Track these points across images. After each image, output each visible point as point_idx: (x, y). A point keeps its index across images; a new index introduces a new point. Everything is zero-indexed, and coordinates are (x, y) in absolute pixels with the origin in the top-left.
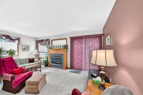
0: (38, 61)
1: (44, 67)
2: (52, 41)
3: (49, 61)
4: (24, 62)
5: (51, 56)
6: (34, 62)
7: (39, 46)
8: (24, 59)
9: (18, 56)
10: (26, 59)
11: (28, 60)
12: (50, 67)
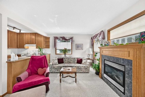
0: (85, 64)
1: (92, 75)
2: (109, 31)
3: (100, 67)
4: (71, 61)
5: (103, 59)
6: (81, 64)
7: (94, 44)
8: (72, 58)
9: (72, 54)
10: (74, 58)
11: (76, 59)
12: (102, 78)
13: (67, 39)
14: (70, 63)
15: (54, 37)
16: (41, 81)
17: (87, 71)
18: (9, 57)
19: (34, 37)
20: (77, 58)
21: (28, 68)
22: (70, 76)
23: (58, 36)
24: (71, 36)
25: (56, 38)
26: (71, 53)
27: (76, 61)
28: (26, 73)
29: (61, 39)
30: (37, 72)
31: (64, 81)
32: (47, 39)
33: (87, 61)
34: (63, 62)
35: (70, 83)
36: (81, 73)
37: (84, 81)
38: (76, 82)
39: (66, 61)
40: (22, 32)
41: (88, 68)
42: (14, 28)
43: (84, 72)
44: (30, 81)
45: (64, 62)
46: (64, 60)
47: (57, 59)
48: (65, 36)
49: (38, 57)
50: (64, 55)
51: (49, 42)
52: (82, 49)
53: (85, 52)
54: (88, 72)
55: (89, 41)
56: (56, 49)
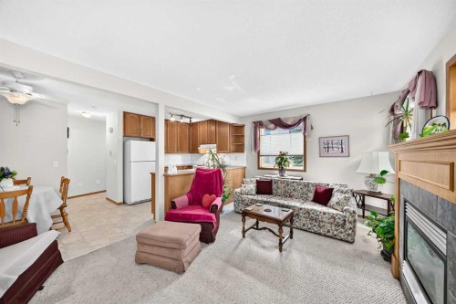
5: (402, 199)
6: (325, 205)
11: (313, 189)
12: (398, 277)
13: (289, 123)
14: (291, 197)
15: (254, 123)
16: (199, 216)
17: (342, 236)
18: (166, 169)
19: (213, 128)
20: (317, 186)
21: (191, 191)
22: (271, 231)
23: (264, 119)
24: (302, 114)
25: (258, 125)
26: (302, 168)
27: (311, 195)
28: (185, 199)
29: (272, 126)
30: (201, 200)
31: (253, 238)
32: (238, 130)
33: (347, 199)
34: (269, 192)
35: (264, 247)
36: (320, 234)
37: (309, 259)
38: (281, 250)
39: (279, 191)
40: (193, 121)
41: (348, 225)
42: (182, 116)
43: (330, 234)
44: (184, 212)
45: (274, 191)
46: (274, 186)
47: (254, 180)
48: (282, 117)
49: (206, 170)
50: (277, 172)
51: (243, 136)
52: (345, 153)
53: (357, 165)
54: (349, 239)
55: (379, 122)
56: (259, 155)
